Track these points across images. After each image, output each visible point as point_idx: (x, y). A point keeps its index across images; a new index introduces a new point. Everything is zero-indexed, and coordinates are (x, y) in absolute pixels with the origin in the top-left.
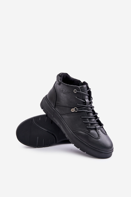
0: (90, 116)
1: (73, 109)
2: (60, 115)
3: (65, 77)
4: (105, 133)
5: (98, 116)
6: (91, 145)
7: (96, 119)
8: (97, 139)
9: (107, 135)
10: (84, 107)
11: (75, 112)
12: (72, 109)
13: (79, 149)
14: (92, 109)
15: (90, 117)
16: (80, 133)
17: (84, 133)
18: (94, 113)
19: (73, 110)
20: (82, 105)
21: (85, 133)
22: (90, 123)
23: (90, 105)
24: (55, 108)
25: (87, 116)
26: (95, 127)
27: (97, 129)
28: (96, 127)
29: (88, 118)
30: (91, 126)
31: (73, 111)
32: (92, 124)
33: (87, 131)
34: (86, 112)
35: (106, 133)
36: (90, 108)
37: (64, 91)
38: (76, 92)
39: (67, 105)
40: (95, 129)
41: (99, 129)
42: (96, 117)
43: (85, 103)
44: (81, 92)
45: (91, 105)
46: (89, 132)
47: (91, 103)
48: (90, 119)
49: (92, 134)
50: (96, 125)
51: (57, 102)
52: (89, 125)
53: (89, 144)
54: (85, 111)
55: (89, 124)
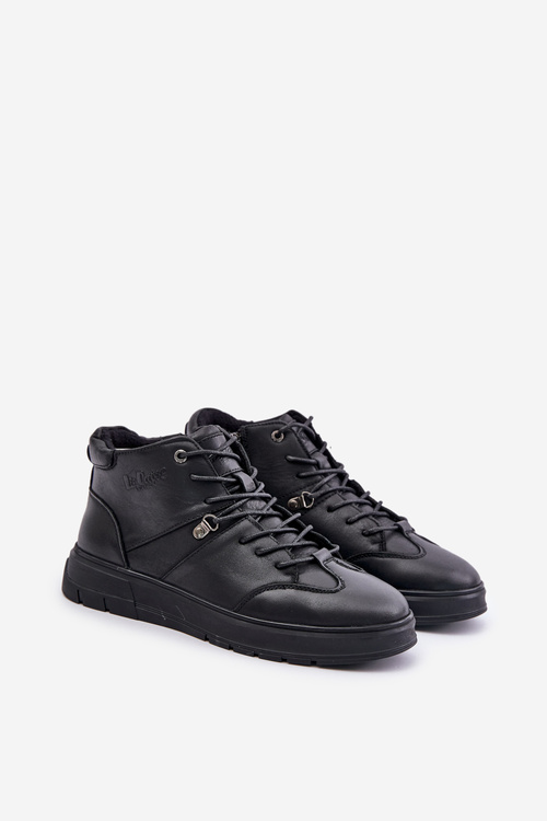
1: (202, 524)
2: (160, 579)
8: (336, 591)
11: (211, 532)
12: (196, 529)
14: (271, 504)
15: (275, 530)
17: (277, 590)
19: (201, 530)
20: (226, 497)
22: (284, 548)
23: (259, 490)
24: (128, 565)
25: (262, 530)
26: (312, 555)
28: (315, 554)
29: (268, 535)
30: (292, 558)
31: (202, 536)
33: (288, 578)
34: (253, 515)
37: (138, 478)
38: (185, 460)
39: (172, 524)
40: (315, 563)
41: (328, 561)
43: (236, 486)
44: (202, 450)
48: (279, 535)
50: (309, 550)
51: (127, 539)
54: (247, 514)
55: (284, 553)
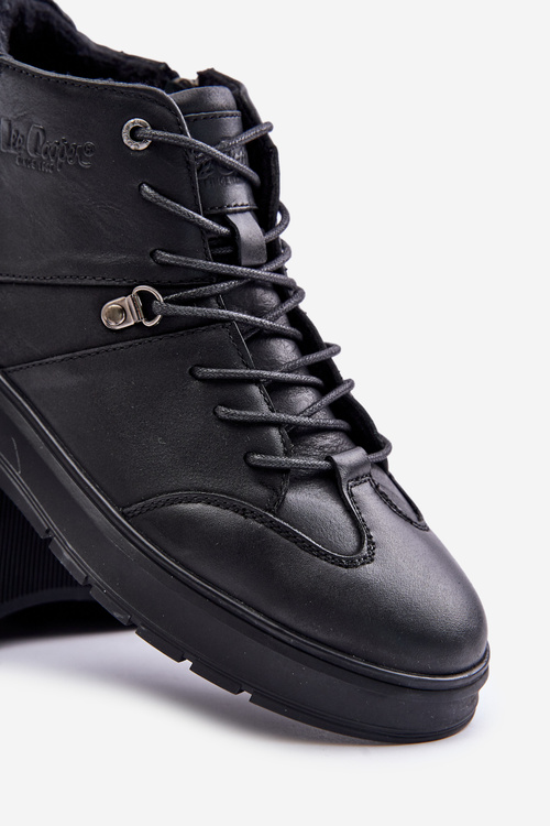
0: (273, 364)
1: (126, 301)
3: (30, 24)
4: (411, 516)
5: (344, 365)
6: (301, 626)
7: (322, 391)
8: (351, 564)
9: (425, 528)
10: (224, 285)
11: (139, 325)
12: (112, 305)
13: (188, 663)
14: (288, 305)
15: (276, 374)
16: (191, 521)
17: (229, 514)
18: (307, 338)
19: (121, 312)
20: (201, 263)
21: (243, 512)
22: (278, 424)
23: (274, 266)
25: (248, 367)
26: (329, 459)
27: (343, 474)
28: (336, 458)
29: (256, 381)
30: (287, 454)
31: (118, 325)
32: (299, 435)
33: (261, 492)
34: (242, 322)
35: (416, 511)
36: (270, 298)
38: (143, 146)
39: (66, 270)
40: (329, 478)
41: (358, 480)
42: (326, 376)
43: (229, 246)
44: (189, 137)
45: (281, 271)
46: (278, 504)
47: (275, 250)
48: (277, 389)
49: (298, 519)
50: (329, 440)
52: (270, 439)
53: (283, 616)
54: (230, 320)
55: (275, 433)
